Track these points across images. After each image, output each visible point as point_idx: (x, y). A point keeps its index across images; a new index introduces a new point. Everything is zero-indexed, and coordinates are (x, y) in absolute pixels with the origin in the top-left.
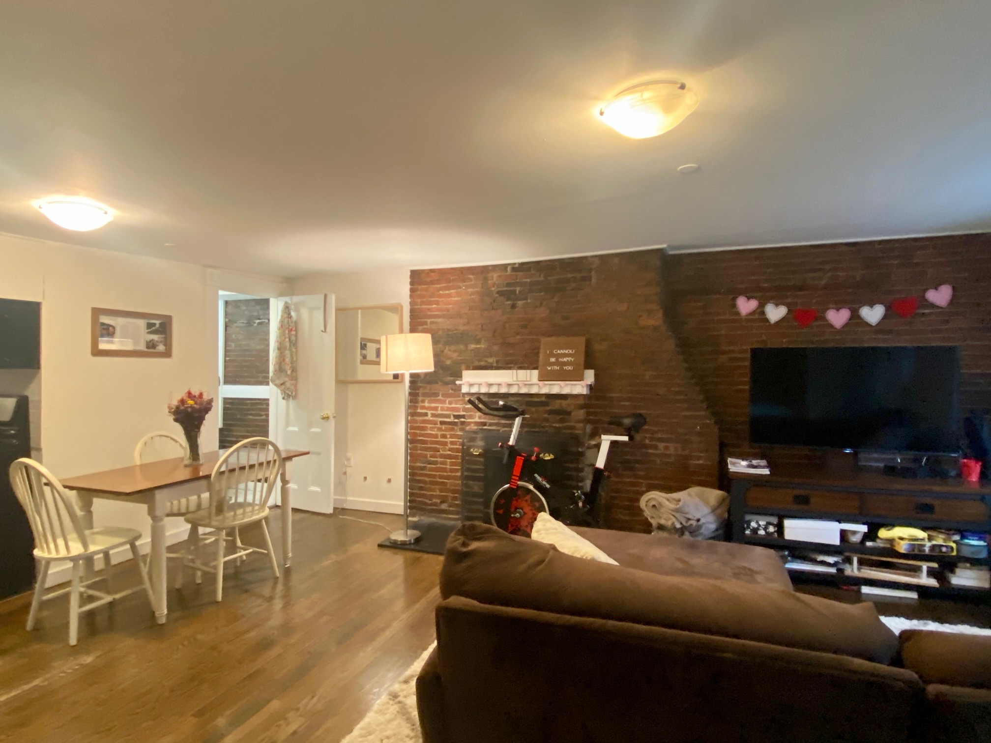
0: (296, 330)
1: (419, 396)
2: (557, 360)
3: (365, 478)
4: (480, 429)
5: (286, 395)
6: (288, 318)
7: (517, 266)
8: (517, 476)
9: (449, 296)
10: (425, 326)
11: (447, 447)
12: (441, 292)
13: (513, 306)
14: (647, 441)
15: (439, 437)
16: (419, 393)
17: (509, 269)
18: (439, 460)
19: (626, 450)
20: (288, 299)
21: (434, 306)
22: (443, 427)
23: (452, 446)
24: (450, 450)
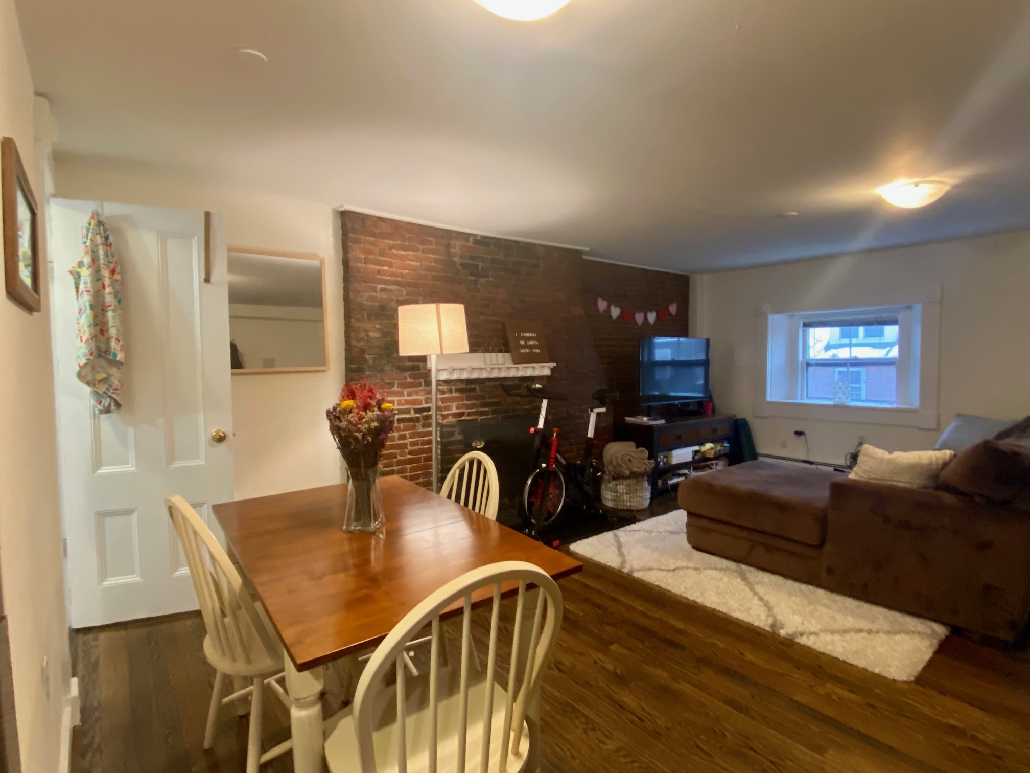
2: (526, 343)
7: (479, 238)
8: (553, 458)
9: (406, 258)
11: (406, 451)
12: (394, 251)
13: (476, 282)
15: (397, 439)
17: (471, 239)
18: (398, 467)
20: (96, 205)
21: (385, 268)
22: (402, 426)
23: (413, 448)
24: (410, 453)
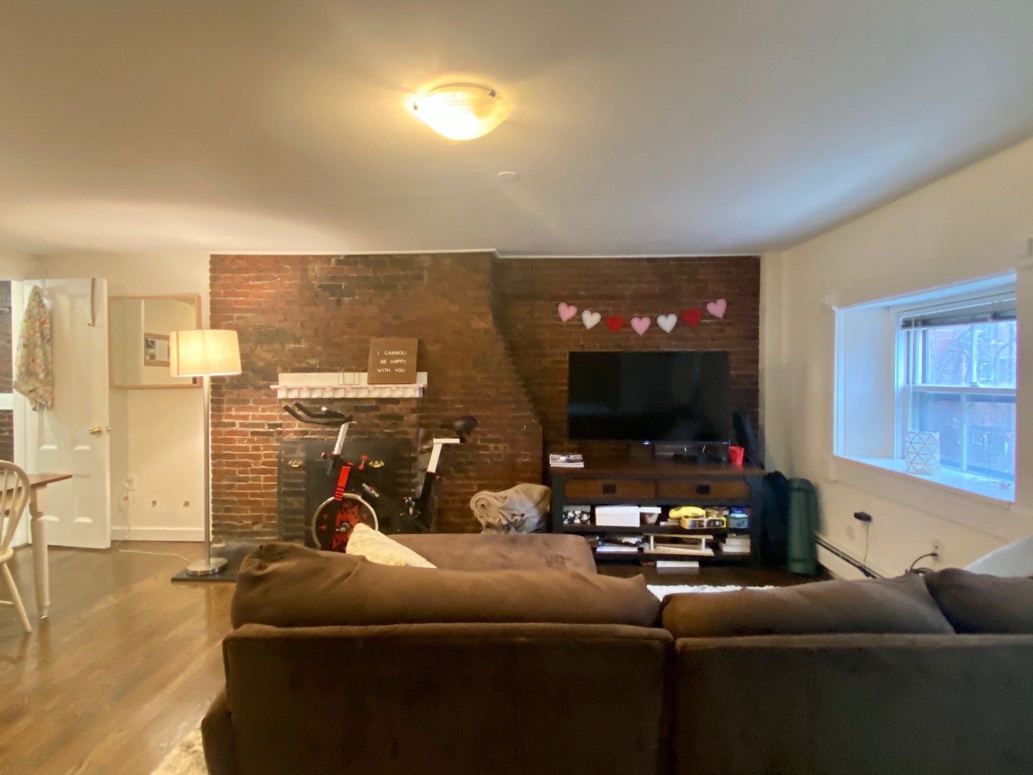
0: (51, 323)
1: (223, 404)
2: (388, 361)
3: (154, 503)
4: (300, 439)
5: (38, 405)
6: (39, 306)
7: (342, 258)
8: (342, 487)
9: (262, 287)
10: (230, 322)
11: (261, 461)
12: (250, 283)
13: (339, 302)
14: (479, 443)
15: (251, 450)
16: (223, 400)
17: (333, 261)
18: (250, 476)
19: (459, 452)
20: (38, 283)
21: (242, 298)
22: (256, 438)
23: (267, 460)
24: (263, 464)
